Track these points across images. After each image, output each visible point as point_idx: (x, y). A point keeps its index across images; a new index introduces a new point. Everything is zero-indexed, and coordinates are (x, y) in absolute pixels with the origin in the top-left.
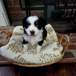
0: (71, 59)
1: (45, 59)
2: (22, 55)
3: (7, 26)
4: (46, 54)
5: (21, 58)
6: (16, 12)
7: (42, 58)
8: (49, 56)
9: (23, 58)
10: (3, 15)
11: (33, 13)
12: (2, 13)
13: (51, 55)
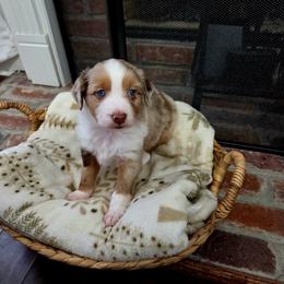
0: (254, 273)
1: (113, 247)
2: (41, 202)
3: (61, 86)
4: (124, 228)
5: (31, 216)
6: (93, 39)
7: (106, 240)
8: (135, 240)
9: (36, 216)
10: (47, 46)
11: (155, 48)
12: (47, 37)
13: (141, 236)
